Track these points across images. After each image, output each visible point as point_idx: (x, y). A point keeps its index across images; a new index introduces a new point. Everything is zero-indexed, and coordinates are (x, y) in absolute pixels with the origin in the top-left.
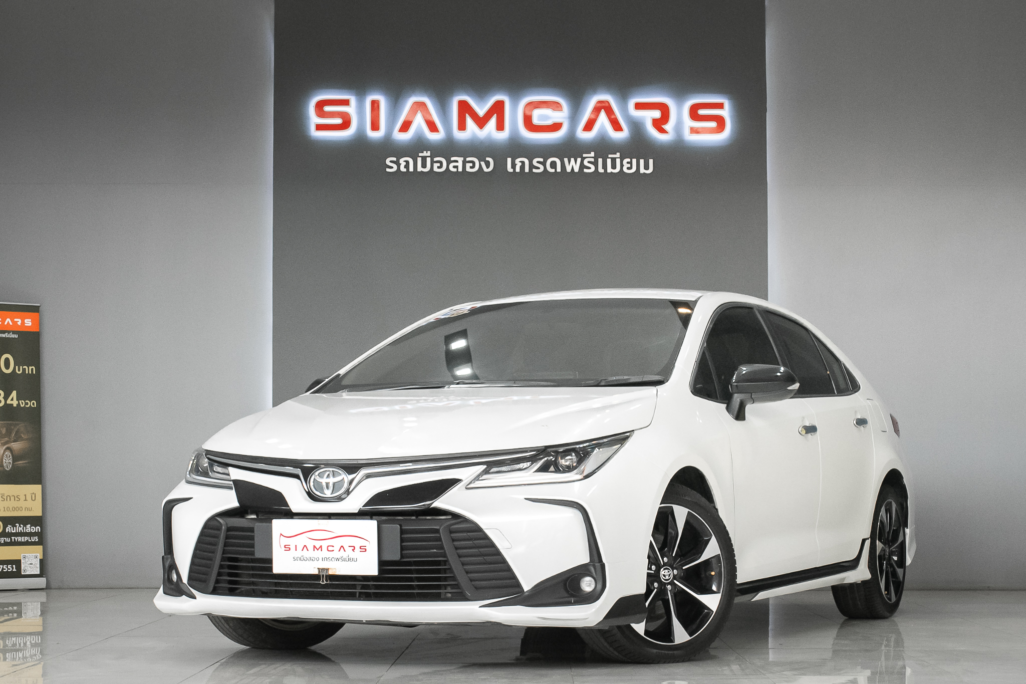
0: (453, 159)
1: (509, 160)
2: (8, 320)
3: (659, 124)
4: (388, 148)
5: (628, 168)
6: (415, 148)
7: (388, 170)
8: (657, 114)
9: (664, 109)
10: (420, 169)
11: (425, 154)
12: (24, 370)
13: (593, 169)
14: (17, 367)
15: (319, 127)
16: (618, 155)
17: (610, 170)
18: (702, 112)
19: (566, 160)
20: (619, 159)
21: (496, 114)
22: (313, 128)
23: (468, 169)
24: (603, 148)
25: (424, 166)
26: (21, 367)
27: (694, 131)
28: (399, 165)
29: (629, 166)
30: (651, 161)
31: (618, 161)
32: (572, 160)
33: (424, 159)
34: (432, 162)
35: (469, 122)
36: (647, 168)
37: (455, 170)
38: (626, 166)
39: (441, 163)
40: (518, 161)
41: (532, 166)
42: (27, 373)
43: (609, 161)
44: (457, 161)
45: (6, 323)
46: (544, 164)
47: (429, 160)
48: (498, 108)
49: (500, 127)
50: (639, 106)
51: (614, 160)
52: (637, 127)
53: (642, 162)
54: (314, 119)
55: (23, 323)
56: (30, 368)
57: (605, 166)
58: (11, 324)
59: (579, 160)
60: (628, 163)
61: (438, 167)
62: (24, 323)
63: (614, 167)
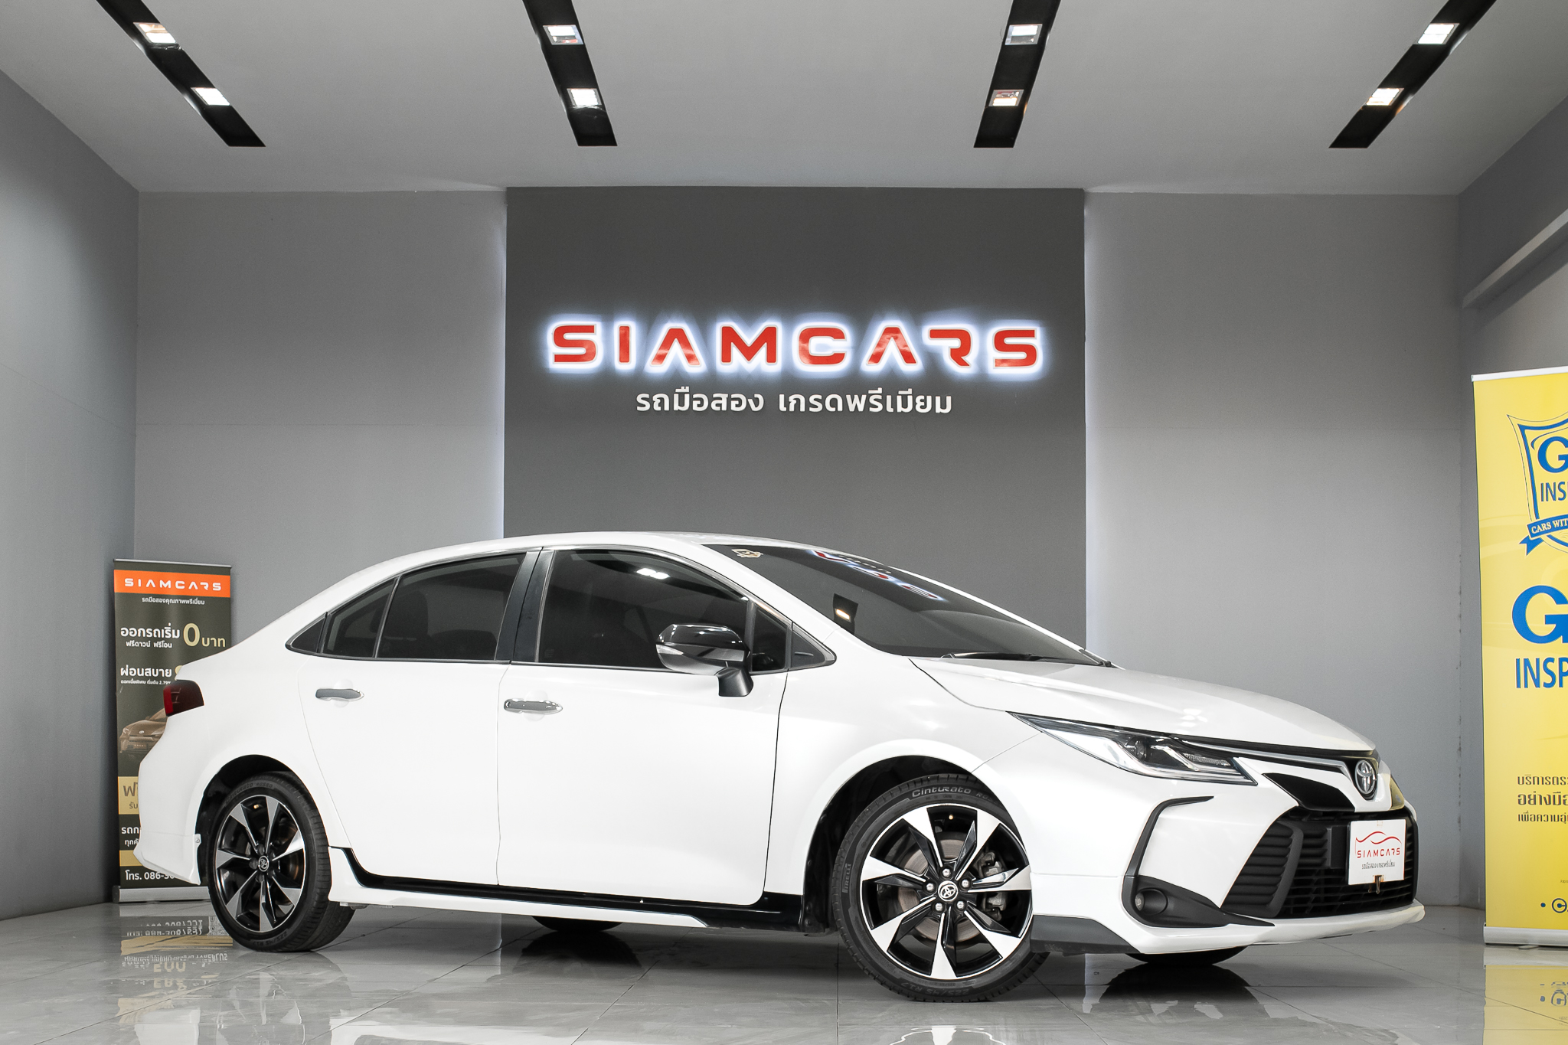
0: (715, 396)
1: (782, 397)
2: (193, 583)
3: (958, 355)
4: (640, 383)
5: (922, 407)
6: (672, 383)
7: (639, 408)
8: (956, 343)
9: (964, 337)
10: (676, 407)
11: (683, 390)
12: (212, 642)
13: (880, 407)
14: (203, 639)
15: (559, 358)
16: (910, 391)
17: (900, 409)
18: (1009, 341)
19: (849, 397)
20: (911, 397)
21: (766, 344)
22: (551, 359)
23: (733, 408)
24: (892, 383)
25: (681, 403)
26: (208, 639)
27: (1001, 362)
28: (652, 403)
29: (922, 405)
30: (949, 399)
31: (910, 399)
32: (856, 397)
33: (682, 396)
34: (692, 400)
35: (735, 352)
36: (943, 406)
37: (718, 409)
38: (919, 404)
39: (702, 400)
40: (791, 398)
41: (808, 405)
42: (215, 645)
43: (899, 399)
44: (720, 399)
45: (190, 588)
46: (822, 401)
47: (687, 397)
48: (769, 336)
49: (771, 357)
50: (935, 334)
51: (905, 398)
52: (932, 360)
53: (938, 399)
54: (552, 349)
55: (211, 586)
56: (219, 640)
57: (894, 405)
58: (196, 588)
59: (864, 397)
60: (921, 401)
61: (698, 406)
62: (213, 587)
63: (905, 405)
